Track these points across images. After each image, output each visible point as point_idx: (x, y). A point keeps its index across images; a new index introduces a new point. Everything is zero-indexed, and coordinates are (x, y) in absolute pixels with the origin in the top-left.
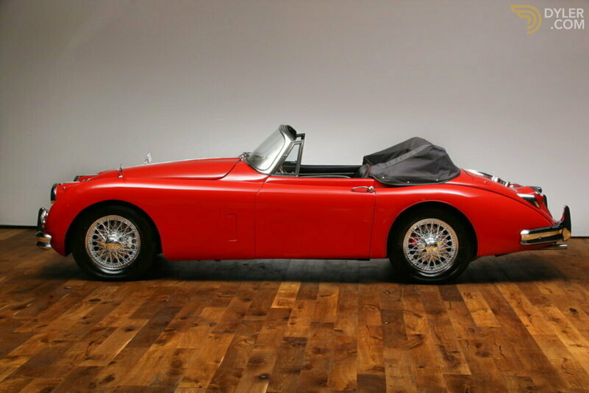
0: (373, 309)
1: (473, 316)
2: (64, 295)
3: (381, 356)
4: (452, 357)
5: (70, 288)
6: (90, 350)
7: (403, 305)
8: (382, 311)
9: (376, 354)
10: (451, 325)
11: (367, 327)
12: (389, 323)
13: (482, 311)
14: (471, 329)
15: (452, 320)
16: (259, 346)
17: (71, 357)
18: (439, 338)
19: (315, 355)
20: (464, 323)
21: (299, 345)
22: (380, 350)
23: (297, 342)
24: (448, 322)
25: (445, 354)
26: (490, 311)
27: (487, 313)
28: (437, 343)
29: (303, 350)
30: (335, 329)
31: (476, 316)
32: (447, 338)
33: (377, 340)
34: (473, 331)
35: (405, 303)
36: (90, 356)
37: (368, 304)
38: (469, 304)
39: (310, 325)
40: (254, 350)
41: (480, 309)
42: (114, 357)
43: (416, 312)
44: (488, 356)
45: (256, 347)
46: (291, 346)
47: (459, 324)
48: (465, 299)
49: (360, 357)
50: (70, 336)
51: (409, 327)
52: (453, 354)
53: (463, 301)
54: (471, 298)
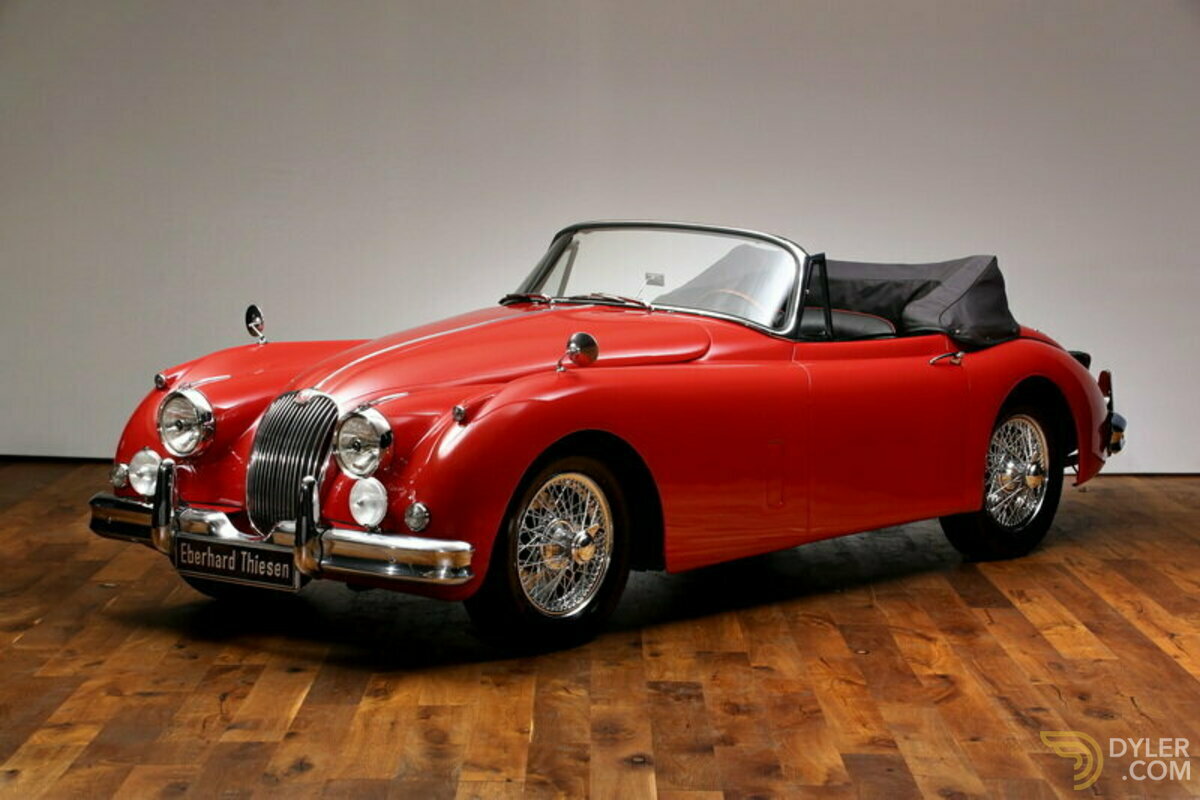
0: (820, 624)
1: (1047, 637)
2: (108, 600)
3: (878, 719)
4: (1035, 719)
5: (112, 585)
6: (228, 712)
7: (883, 616)
8: (841, 628)
9: (865, 714)
10: (1006, 655)
11: (822, 660)
12: (867, 653)
13: (1065, 628)
14: (1054, 664)
15: (1005, 646)
16: (600, 699)
17: (192, 724)
18: (992, 683)
19: (732, 717)
20: (1033, 652)
21: (689, 697)
22: (872, 707)
23: (681, 691)
24: (997, 651)
25: (1017, 714)
26: (1082, 628)
27: (1076, 632)
28: (990, 692)
29: (703, 709)
30: (753, 665)
31: (1054, 637)
32: (1008, 682)
33: (855, 687)
34: (1060, 667)
35: (886, 613)
36: (234, 721)
37: (804, 615)
38: (1029, 613)
39: (695, 658)
40: (593, 707)
41: (1059, 624)
42: (289, 725)
43: (919, 631)
44: (1112, 717)
45: (595, 701)
46: (671, 700)
47: (1025, 653)
48: (1018, 604)
49: (832, 720)
50: (167, 683)
51: (914, 660)
52: (1035, 714)
53: (1014, 607)
54: (1029, 600)
